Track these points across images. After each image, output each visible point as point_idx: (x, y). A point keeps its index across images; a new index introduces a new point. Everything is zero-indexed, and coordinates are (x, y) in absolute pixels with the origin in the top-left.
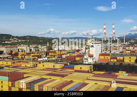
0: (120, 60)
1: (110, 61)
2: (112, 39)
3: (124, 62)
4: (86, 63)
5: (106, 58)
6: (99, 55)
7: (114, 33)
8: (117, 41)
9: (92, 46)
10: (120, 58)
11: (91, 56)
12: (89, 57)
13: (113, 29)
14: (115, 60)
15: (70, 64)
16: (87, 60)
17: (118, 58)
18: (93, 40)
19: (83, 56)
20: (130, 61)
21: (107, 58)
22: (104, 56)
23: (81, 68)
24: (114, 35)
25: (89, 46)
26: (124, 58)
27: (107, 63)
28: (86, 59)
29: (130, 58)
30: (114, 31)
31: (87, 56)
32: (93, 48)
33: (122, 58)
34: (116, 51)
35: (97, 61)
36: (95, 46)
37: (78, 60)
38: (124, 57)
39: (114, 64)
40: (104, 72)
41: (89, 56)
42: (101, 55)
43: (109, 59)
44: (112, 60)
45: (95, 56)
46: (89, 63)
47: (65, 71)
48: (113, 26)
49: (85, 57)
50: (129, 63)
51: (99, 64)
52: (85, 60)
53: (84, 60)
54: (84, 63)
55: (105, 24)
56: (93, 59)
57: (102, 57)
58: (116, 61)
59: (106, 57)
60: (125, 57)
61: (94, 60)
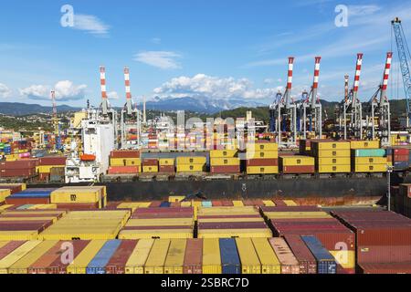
0: (167, 168)
1: (140, 171)
2: (123, 111)
3: (176, 170)
4: (75, 180)
5: (130, 164)
6: (110, 157)
7: (129, 96)
8: (136, 118)
9: (92, 131)
10: (166, 162)
11: (88, 160)
12: (83, 164)
13: (127, 83)
14: (155, 169)
15: (28, 187)
16: (75, 171)
17: (162, 162)
18: (91, 114)
19: (63, 161)
20: (191, 167)
21: (133, 163)
22: (122, 159)
23: (73, 197)
24: (128, 99)
25: (80, 130)
26: (175, 162)
27: (136, 178)
28: (72, 169)
29: (191, 160)
30: (128, 89)
31: (74, 159)
32: (92, 135)
33: (171, 162)
34: (134, 142)
35: (105, 173)
36: (98, 131)
37: (44, 174)
38: (177, 159)
39: (154, 177)
40: (149, 204)
41: (82, 160)
42: (115, 155)
43: (138, 167)
44: (146, 169)
45: (98, 159)
46: (83, 180)
47: (26, 210)
48: (127, 77)
49: (70, 163)
50: (191, 174)
51: (113, 180)
52: (70, 172)
53: (68, 173)
54: (67, 181)
55: (102, 69)
56: (95, 169)
57: (118, 162)
58: (157, 170)
59: (129, 160)
60: (180, 160)
61: (98, 171)
